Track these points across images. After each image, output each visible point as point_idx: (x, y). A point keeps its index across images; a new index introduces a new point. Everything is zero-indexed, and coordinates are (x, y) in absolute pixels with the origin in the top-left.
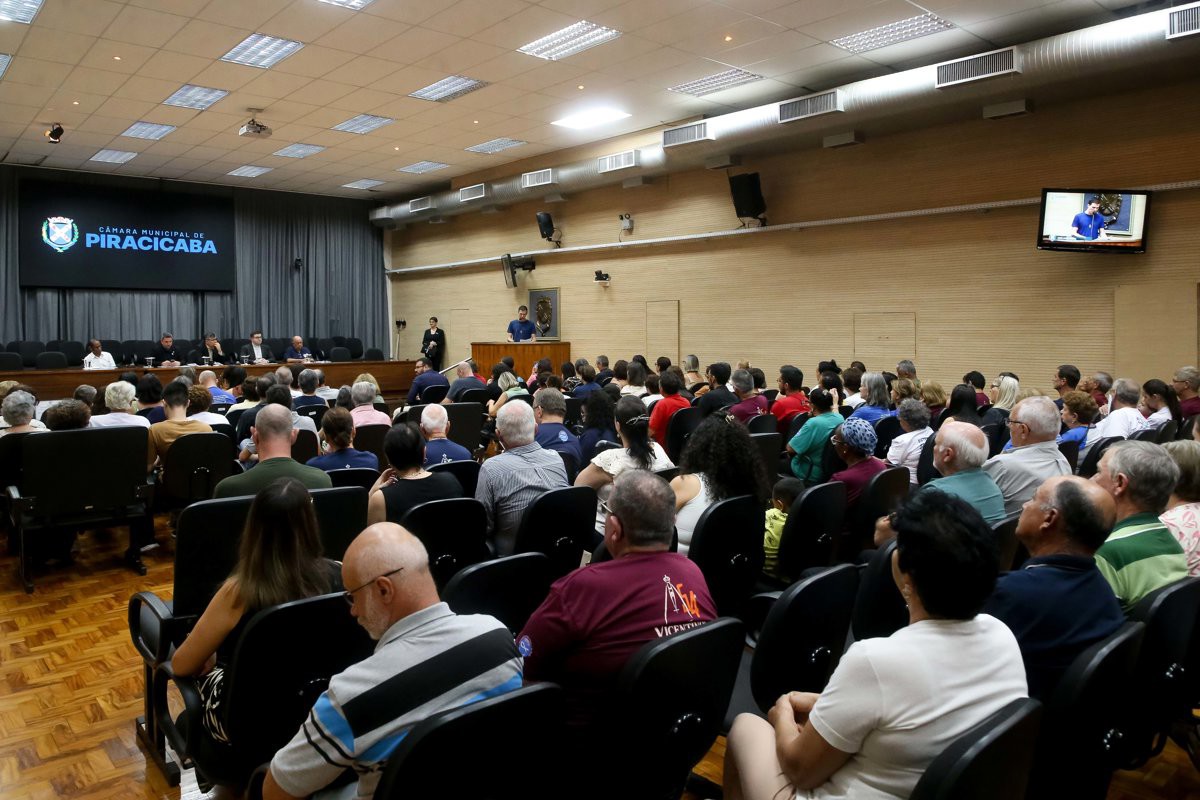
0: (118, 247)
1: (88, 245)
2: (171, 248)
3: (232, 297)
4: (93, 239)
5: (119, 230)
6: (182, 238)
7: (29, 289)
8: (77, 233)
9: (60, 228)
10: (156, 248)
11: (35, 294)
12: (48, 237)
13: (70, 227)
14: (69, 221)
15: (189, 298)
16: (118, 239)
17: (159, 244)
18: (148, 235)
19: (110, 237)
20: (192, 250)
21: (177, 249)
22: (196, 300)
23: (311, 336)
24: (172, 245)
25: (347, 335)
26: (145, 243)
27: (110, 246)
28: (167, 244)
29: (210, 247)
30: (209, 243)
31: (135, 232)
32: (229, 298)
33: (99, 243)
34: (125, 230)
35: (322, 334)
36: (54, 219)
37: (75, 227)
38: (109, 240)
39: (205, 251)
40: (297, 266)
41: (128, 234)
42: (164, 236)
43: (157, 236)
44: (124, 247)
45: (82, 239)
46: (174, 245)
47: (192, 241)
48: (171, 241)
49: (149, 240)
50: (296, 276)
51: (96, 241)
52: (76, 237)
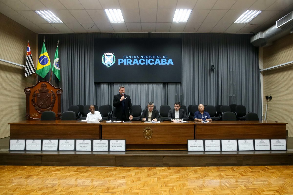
0: (131, 64)
1: (119, 64)
2: (153, 63)
3: (181, 85)
4: (121, 61)
5: (131, 57)
6: (158, 58)
7: (98, 84)
8: (115, 59)
9: (109, 57)
10: (147, 64)
11: (100, 86)
12: (104, 62)
13: (112, 56)
14: (112, 54)
15: (161, 86)
16: (131, 60)
17: (148, 62)
18: (143, 58)
19: (128, 60)
20: (162, 64)
21: (155, 64)
22: (164, 87)
23: (220, 104)
24: (153, 62)
25: (239, 104)
26: (142, 62)
27: (127, 64)
28: (151, 62)
29: (170, 62)
30: (170, 60)
31: (138, 57)
32: (179, 85)
33: (123, 63)
34: (134, 57)
35: (225, 103)
36: (106, 54)
37: (114, 56)
38: (127, 61)
39: (168, 64)
40: (212, 70)
41: (135, 58)
42: (150, 58)
43: (147, 58)
44: (133, 64)
45: (117, 61)
46: (154, 62)
47: (162, 60)
48: (153, 60)
49: (144, 60)
50: (212, 75)
51: (122, 62)
52: (115, 61)
